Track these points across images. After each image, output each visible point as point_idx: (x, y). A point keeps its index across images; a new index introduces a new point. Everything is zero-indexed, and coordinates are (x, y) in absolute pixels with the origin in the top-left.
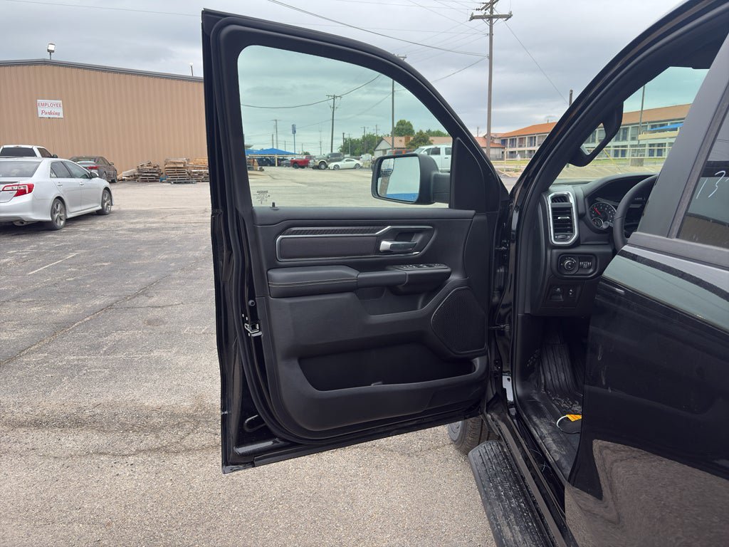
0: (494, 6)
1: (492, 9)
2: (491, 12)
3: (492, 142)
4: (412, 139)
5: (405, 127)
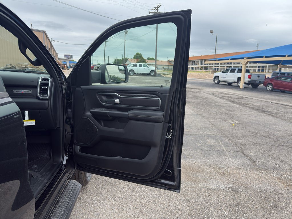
0: (158, 9)
1: (158, 10)
2: (157, 11)
3: (171, 63)
4: (139, 60)
5: (139, 55)
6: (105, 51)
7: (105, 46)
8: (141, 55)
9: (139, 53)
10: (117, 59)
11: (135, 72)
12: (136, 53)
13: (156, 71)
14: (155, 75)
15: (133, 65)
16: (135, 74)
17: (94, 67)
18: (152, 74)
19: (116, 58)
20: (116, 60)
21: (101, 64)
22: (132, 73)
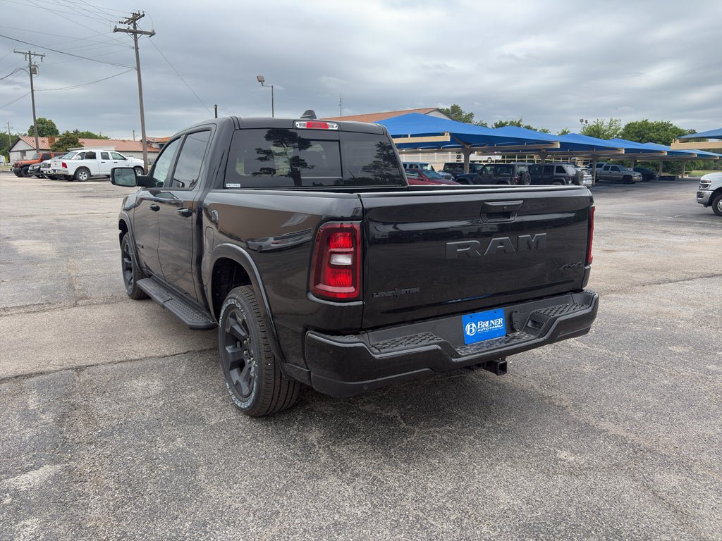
0: (137, 22)
1: (135, 24)
2: (135, 27)
3: (150, 147)
4: (57, 140)
5: (45, 125)
9: (45, 120)
11: (93, 173)
15: (80, 157)
16: (93, 177)
22: (83, 176)
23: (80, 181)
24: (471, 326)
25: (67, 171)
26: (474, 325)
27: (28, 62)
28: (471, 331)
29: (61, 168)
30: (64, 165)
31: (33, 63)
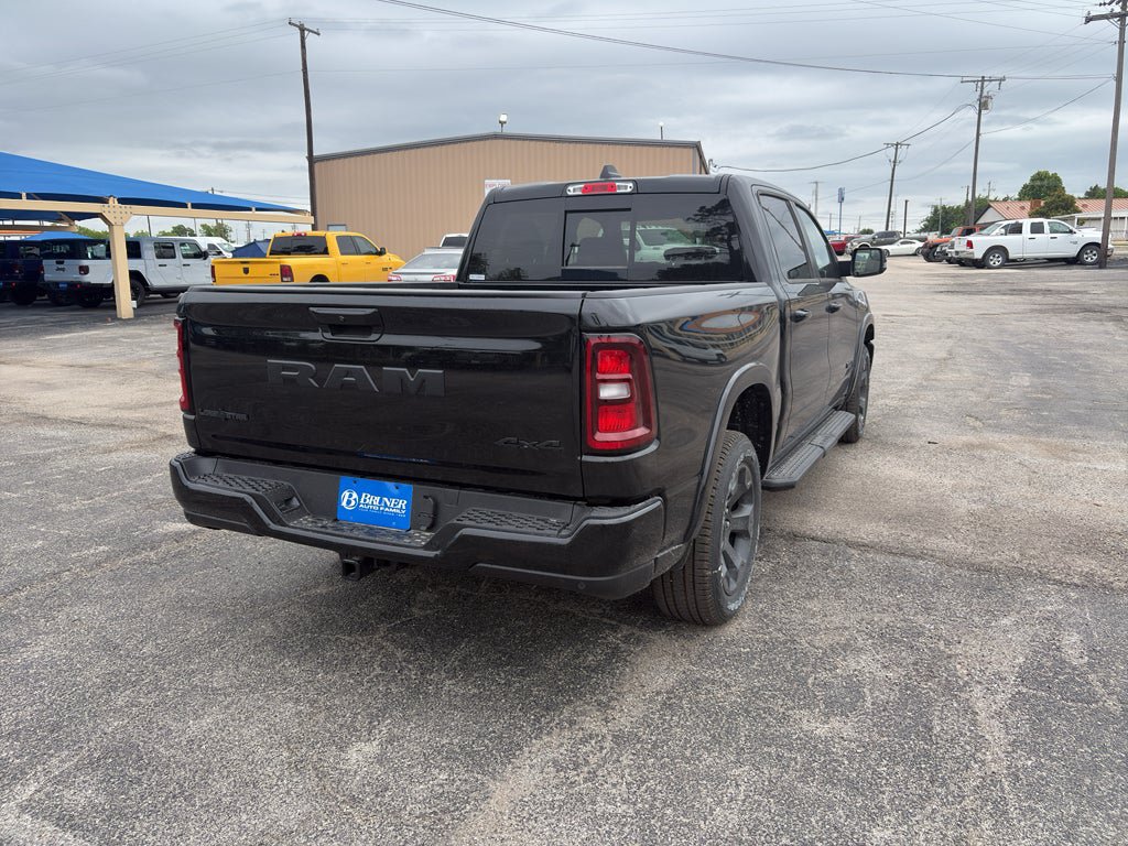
4: (1042, 203)
5: (1046, 182)
6: (892, 181)
7: (895, 162)
8: (1059, 180)
9: (1047, 173)
10: (944, 208)
11: (1011, 256)
12: (1034, 172)
13: (1110, 246)
14: (1103, 262)
15: (1003, 231)
16: (1010, 263)
17: (849, 244)
18: (1090, 258)
19: (938, 203)
20: (936, 210)
21: (876, 231)
22: (996, 260)
23: (990, 268)
24: (351, 496)
25: (973, 253)
26: (355, 495)
27: (979, 92)
28: (349, 502)
29: (965, 248)
30: (970, 244)
31: (985, 94)
